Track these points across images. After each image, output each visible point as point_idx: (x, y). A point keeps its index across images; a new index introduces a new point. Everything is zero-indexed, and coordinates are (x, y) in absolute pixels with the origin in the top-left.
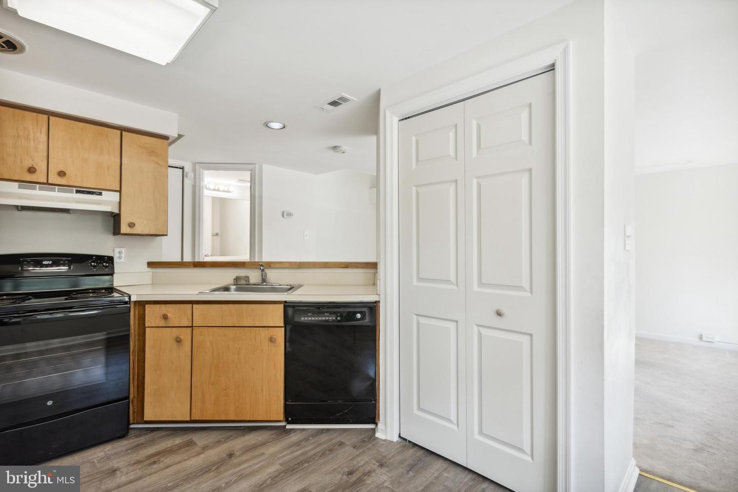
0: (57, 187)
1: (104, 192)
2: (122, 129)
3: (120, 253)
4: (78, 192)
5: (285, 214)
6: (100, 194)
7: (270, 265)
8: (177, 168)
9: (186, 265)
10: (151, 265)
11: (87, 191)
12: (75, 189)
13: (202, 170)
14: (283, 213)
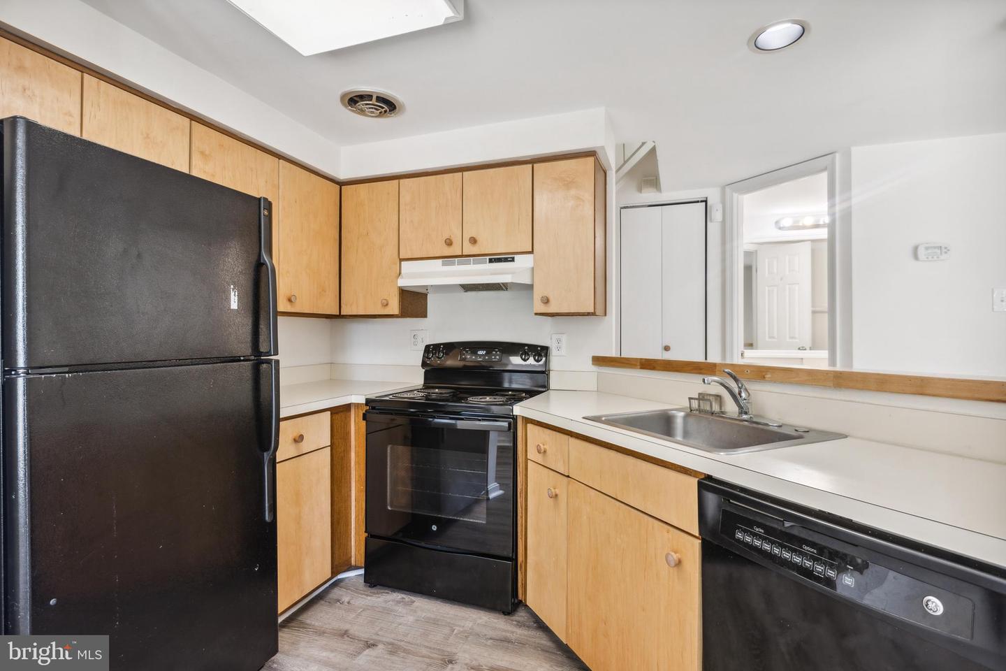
0: (471, 258)
1: (517, 257)
2: (533, 161)
3: (559, 341)
4: (491, 261)
5: (921, 252)
6: (513, 260)
7: (761, 373)
8: (698, 202)
9: (623, 363)
10: (599, 361)
11: (498, 259)
12: (488, 258)
13: (735, 195)
14: (916, 249)
